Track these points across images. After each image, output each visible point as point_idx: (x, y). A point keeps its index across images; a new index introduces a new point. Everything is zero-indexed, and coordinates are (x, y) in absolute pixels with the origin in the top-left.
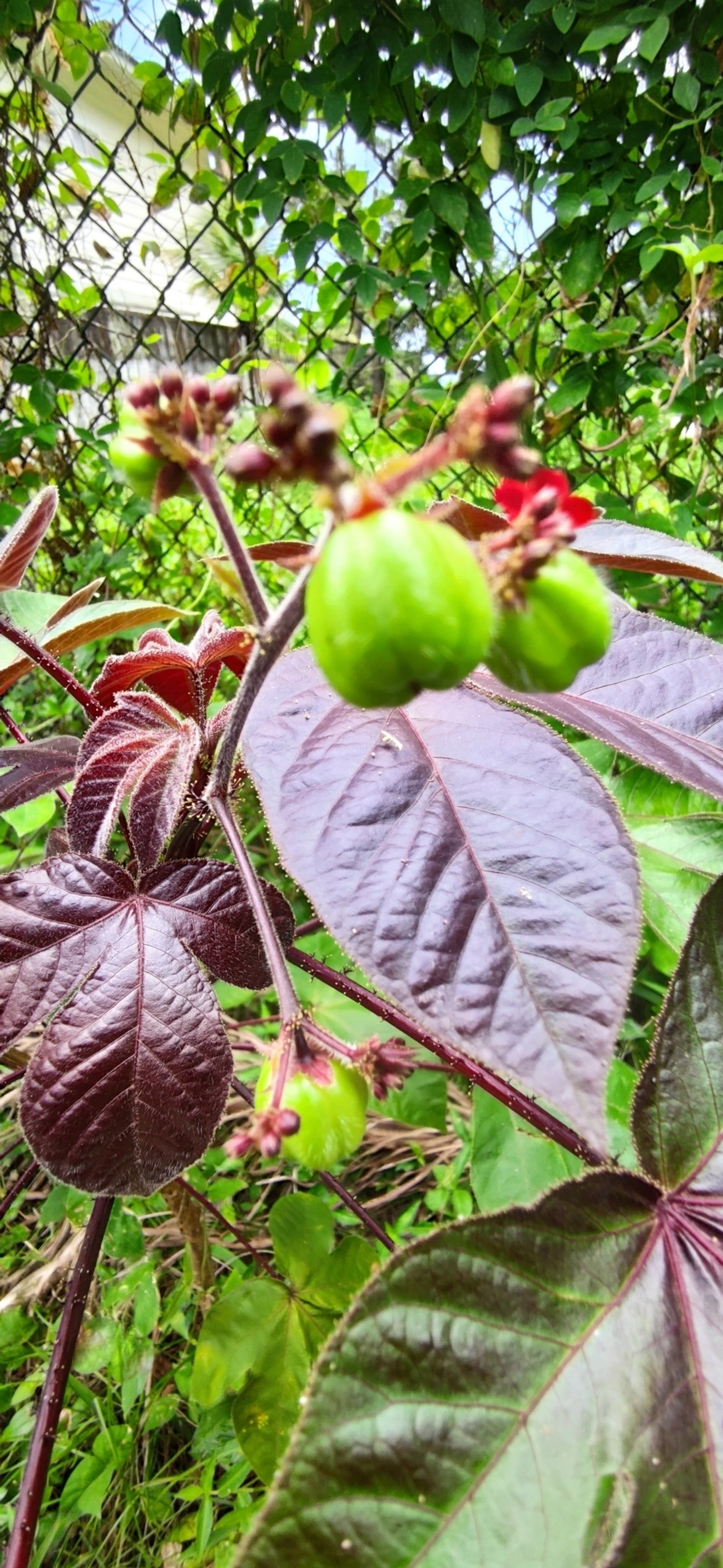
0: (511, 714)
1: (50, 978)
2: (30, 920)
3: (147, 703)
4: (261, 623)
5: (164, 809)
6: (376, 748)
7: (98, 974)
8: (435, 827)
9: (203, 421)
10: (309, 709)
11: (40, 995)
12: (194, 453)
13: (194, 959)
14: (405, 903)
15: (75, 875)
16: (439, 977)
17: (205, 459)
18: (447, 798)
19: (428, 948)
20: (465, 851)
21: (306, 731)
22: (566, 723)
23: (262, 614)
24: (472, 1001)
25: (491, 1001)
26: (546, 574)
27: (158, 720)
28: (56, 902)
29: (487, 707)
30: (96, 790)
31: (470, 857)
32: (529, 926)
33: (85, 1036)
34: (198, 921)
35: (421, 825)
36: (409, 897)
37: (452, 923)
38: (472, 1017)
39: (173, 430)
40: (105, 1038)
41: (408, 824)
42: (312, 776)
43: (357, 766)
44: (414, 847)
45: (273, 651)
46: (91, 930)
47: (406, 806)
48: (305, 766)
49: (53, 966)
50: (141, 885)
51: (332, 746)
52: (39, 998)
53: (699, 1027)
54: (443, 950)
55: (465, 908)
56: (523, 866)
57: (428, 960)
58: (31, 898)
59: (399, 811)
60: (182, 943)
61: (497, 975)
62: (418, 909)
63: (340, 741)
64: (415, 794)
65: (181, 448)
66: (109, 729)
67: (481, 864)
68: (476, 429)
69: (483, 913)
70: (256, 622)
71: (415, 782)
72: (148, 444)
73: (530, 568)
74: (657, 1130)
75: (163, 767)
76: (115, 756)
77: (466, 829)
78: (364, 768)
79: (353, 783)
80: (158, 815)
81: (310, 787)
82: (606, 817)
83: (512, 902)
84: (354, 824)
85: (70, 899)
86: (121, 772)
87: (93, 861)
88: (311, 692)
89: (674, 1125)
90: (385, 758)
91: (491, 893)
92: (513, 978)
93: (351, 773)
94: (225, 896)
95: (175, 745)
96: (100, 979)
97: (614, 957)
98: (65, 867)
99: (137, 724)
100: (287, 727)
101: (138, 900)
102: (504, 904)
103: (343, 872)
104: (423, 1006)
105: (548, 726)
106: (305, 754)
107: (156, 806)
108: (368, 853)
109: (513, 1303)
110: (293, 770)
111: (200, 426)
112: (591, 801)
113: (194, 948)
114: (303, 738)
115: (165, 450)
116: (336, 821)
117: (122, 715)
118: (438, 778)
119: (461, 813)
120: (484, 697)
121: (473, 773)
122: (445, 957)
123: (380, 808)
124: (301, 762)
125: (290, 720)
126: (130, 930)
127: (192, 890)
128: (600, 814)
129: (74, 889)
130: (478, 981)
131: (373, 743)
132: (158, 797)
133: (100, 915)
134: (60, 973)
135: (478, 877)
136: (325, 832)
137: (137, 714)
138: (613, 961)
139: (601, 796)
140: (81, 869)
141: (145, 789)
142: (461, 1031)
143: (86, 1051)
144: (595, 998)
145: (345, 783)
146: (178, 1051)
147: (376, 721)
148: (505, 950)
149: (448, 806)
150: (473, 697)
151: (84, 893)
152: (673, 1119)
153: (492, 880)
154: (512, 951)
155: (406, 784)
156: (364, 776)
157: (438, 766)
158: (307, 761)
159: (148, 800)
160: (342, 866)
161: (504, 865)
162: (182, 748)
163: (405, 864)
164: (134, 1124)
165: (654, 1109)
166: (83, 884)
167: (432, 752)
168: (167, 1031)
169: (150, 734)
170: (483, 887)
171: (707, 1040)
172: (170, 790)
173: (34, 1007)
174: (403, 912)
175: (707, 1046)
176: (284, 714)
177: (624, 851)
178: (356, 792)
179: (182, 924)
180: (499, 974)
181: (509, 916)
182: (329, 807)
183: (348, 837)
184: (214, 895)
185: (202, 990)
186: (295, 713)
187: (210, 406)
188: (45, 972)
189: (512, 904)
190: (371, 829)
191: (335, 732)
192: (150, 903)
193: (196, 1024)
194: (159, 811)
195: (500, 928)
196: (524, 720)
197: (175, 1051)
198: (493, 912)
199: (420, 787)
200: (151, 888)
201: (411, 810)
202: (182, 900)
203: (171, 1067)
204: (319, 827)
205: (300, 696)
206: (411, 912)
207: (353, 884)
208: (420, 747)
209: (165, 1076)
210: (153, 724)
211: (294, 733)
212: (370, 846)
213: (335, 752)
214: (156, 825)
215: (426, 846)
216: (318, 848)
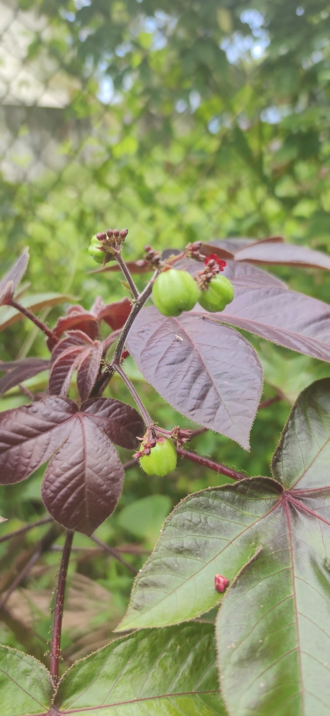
0: (222, 327)
1: (48, 444)
2: (40, 422)
3: (79, 335)
4: (136, 298)
5: (89, 376)
6: (174, 341)
7: (68, 441)
8: (195, 365)
9: (117, 241)
10: (148, 330)
11: (45, 450)
12: (116, 251)
13: (105, 435)
14: (185, 386)
15: (55, 404)
16: (196, 407)
17: (119, 252)
18: (200, 357)
19: (194, 398)
20: (206, 372)
21: (147, 338)
22: (241, 328)
23: (136, 296)
24: (207, 413)
25: (214, 413)
26: (213, 280)
27: (84, 342)
28: (49, 414)
29: (214, 325)
30: (60, 371)
31: (208, 374)
32: (227, 393)
33: (65, 465)
34: (105, 423)
35: (190, 365)
36: (187, 384)
37: (201, 392)
38: (208, 418)
39: (110, 245)
40: (74, 465)
41: (186, 365)
42: (152, 352)
43: (167, 347)
44: (188, 371)
45: (139, 306)
46: (63, 426)
47: (185, 359)
48: (148, 349)
49: (49, 439)
50: (82, 408)
51: (157, 342)
52: (45, 452)
53: (299, 436)
54: (198, 399)
55: (205, 388)
56: (225, 376)
57: (194, 402)
58: (39, 413)
59: (182, 361)
60: (100, 429)
61: (216, 406)
62: (190, 388)
63: (161, 340)
64: (188, 355)
65: (112, 250)
66: (63, 347)
67: (211, 376)
68: (190, 252)
69: (212, 389)
70: (134, 298)
71: (188, 352)
72: (102, 249)
73: (208, 280)
74: (282, 470)
75: (88, 360)
76: (68, 357)
77: (206, 365)
78: (170, 348)
79: (166, 352)
80: (87, 379)
81: (151, 356)
82: (254, 358)
83: (221, 386)
84: (167, 365)
85: (53, 414)
86: (71, 363)
87: (62, 398)
88: (148, 324)
89: (288, 468)
90: (177, 344)
91: (215, 384)
92: (221, 408)
93: (165, 350)
94: (115, 413)
95: (92, 351)
96: (69, 443)
97: (254, 398)
98: (51, 401)
99: (75, 344)
100: (140, 337)
101: (79, 414)
102: (219, 387)
103: (164, 379)
104: (193, 415)
105: (235, 330)
106: (148, 345)
107: (86, 375)
108: (172, 373)
109: (228, 514)
110: (144, 351)
111: (116, 242)
112: (248, 353)
113: (105, 431)
114: (147, 340)
115: (107, 250)
116: (161, 365)
117: (68, 341)
118: (197, 350)
119: (204, 361)
120: (213, 322)
121: (209, 348)
122: (199, 401)
123: (176, 360)
124: (147, 348)
125: (141, 334)
126: (78, 426)
127: (102, 410)
128: (252, 357)
129: (55, 410)
130: (210, 408)
131: (173, 340)
132: (87, 372)
133: (66, 420)
134: (52, 442)
135: (210, 379)
136: (157, 368)
137: (75, 340)
138: (253, 400)
139: (252, 351)
140: (57, 402)
141: (82, 368)
142: (205, 422)
143: (66, 470)
144: (248, 410)
145: (163, 353)
146: (102, 469)
147: (173, 333)
148: (219, 400)
149: (200, 359)
150: (209, 322)
151: (59, 411)
152: (288, 466)
153: (214, 380)
154: (221, 400)
155: (185, 352)
156: (170, 350)
157: (196, 346)
158: (149, 347)
159: (83, 373)
160: (164, 377)
161: (219, 376)
162: (95, 352)
163: (185, 376)
164: (85, 499)
165: (280, 463)
166: (58, 408)
167: (194, 342)
168: (96, 462)
169: (80, 347)
170: (212, 382)
171: (301, 441)
172: (92, 369)
173: (43, 455)
174: (185, 389)
175: (301, 443)
176: (139, 332)
177: (258, 367)
178: (168, 355)
179: (99, 423)
180: (217, 406)
181: (219, 390)
182: (158, 361)
183: (165, 369)
184: (111, 412)
185: (109, 446)
186: (143, 332)
187: (119, 237)
188: (46, 442)
189: (221, 387)
190: (173, 366)
191: (159, 337)
192: (85, 415)
193: (108, 459)
194: (87, 377)
195: (218, 393)
196: (227, 328)
197: (101, 469)
198: (215, 389)
199: (189, 354)
200: (85, 409)
201: (187, 360)
202: (97, 414)
203: (99, 476)
204: (155, 367)
205: (144, 326)
206: (187, 389)
207: (168, 383)
208: (189, 340)
209: (97, 479)
210: (81, 344)
211: (143, 339)
212: (173, 371)
213: (159, 343)
214: (86, 383)
215: (192, 370)
216: (155, 373)
